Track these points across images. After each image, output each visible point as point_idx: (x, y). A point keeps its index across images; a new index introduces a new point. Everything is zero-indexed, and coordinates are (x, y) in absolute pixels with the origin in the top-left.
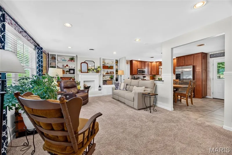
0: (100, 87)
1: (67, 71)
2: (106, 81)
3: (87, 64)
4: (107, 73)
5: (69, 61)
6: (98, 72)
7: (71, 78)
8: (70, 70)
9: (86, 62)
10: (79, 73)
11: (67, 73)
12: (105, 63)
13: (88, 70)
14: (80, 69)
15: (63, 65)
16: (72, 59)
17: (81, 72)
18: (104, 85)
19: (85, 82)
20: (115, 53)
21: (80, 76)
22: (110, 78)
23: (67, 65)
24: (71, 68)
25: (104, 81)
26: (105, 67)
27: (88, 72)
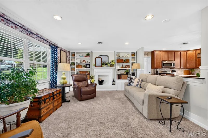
0: (114, 81)
1: (84, 66)
2: (121, 75)
3: (101, 58)
4: (123, 67)
5: (86, 57)
6: (112, 66)
7: (87, 72)
8: (86, 64)
9: (100, 56)
10: (93, 67)
11: (84, 67)
12: (120, 57)
13: (102, 64)
14: (95, 64)
15: (81, 61)
16: (88, 55)
17: (96, 67)
18: (118, 79)
19: (100, 76)
20: (127, 44)
21: (95, 70)
22: (125, 73)
23: (84, 61)
24: (87, 63)
25: (118, 75)
26: (120, 60)
27: (102, 67)
